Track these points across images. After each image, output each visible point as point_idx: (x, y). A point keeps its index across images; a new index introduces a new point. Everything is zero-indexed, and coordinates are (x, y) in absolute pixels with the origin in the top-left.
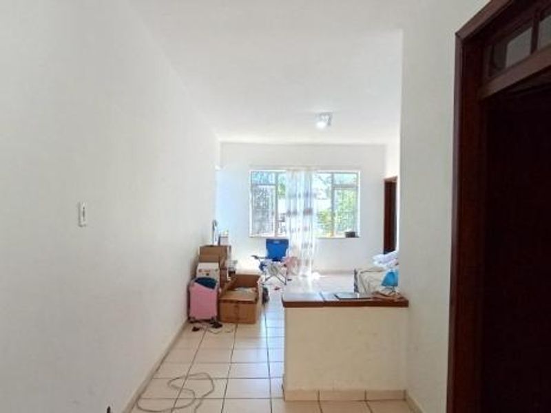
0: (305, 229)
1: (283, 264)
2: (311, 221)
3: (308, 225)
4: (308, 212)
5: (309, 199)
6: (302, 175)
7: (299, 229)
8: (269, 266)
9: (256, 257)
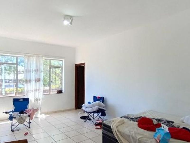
0: (36, 90)
1: (27, 115)
2: (39, 85)
3: (38, 88)
4: (38, 80)
5: (38, 73)
6: (34, 59)
7: (32, 91)
8: (18, 117)
9: (7, 113)
